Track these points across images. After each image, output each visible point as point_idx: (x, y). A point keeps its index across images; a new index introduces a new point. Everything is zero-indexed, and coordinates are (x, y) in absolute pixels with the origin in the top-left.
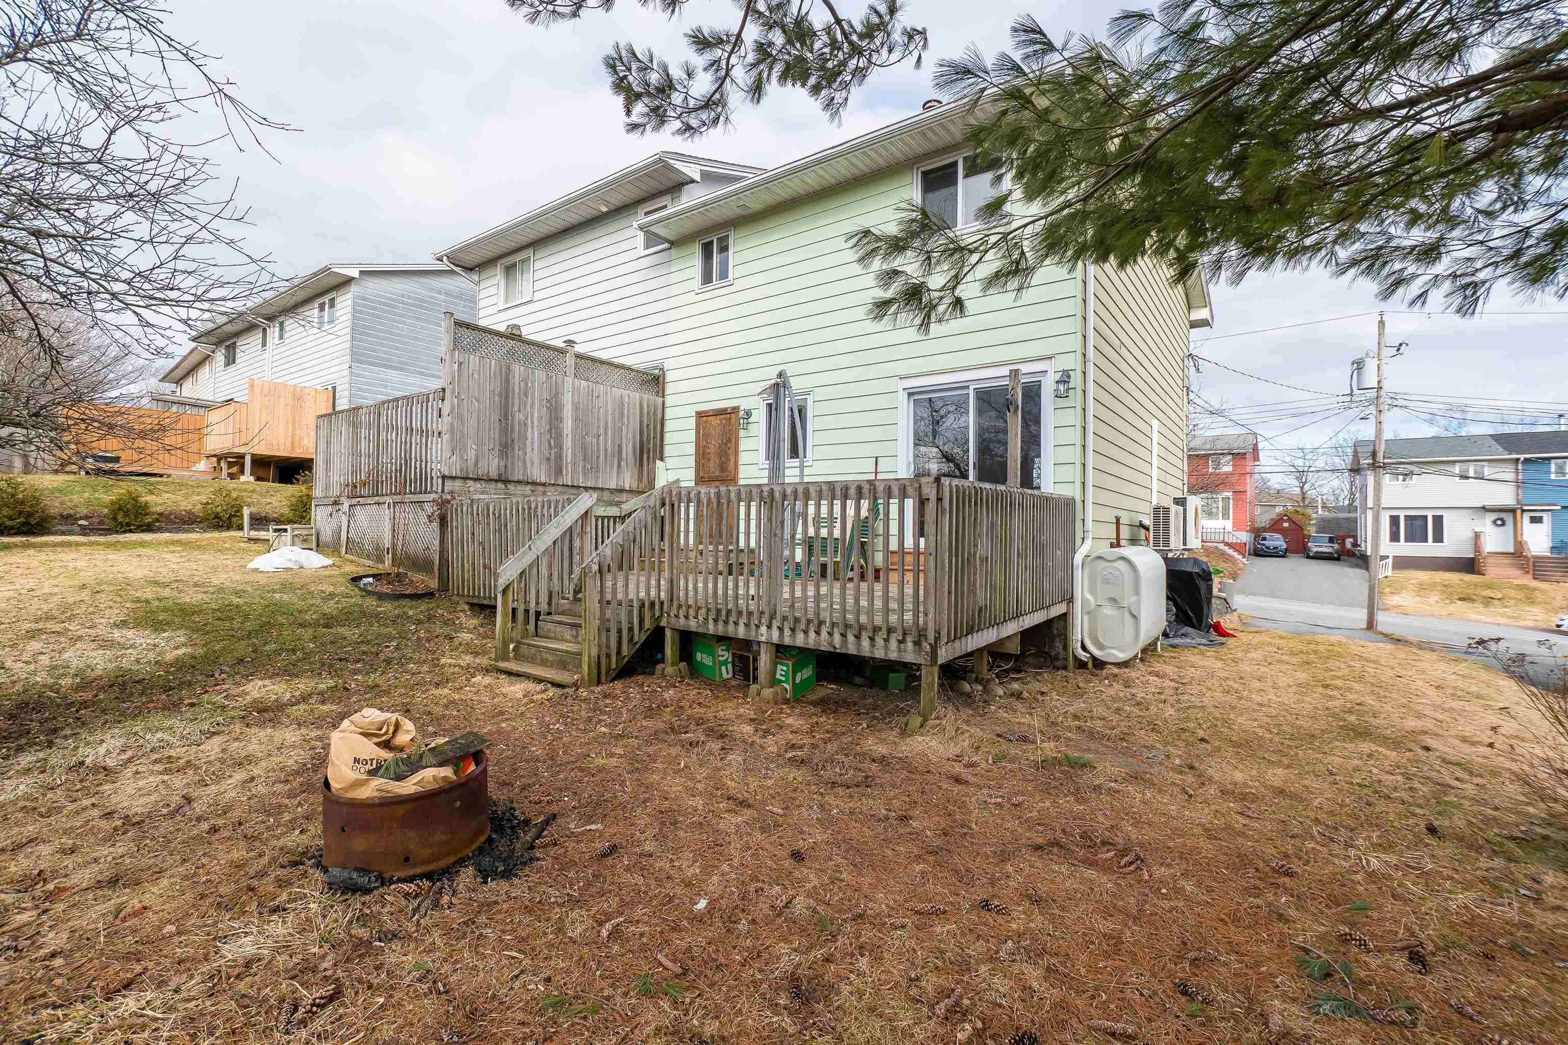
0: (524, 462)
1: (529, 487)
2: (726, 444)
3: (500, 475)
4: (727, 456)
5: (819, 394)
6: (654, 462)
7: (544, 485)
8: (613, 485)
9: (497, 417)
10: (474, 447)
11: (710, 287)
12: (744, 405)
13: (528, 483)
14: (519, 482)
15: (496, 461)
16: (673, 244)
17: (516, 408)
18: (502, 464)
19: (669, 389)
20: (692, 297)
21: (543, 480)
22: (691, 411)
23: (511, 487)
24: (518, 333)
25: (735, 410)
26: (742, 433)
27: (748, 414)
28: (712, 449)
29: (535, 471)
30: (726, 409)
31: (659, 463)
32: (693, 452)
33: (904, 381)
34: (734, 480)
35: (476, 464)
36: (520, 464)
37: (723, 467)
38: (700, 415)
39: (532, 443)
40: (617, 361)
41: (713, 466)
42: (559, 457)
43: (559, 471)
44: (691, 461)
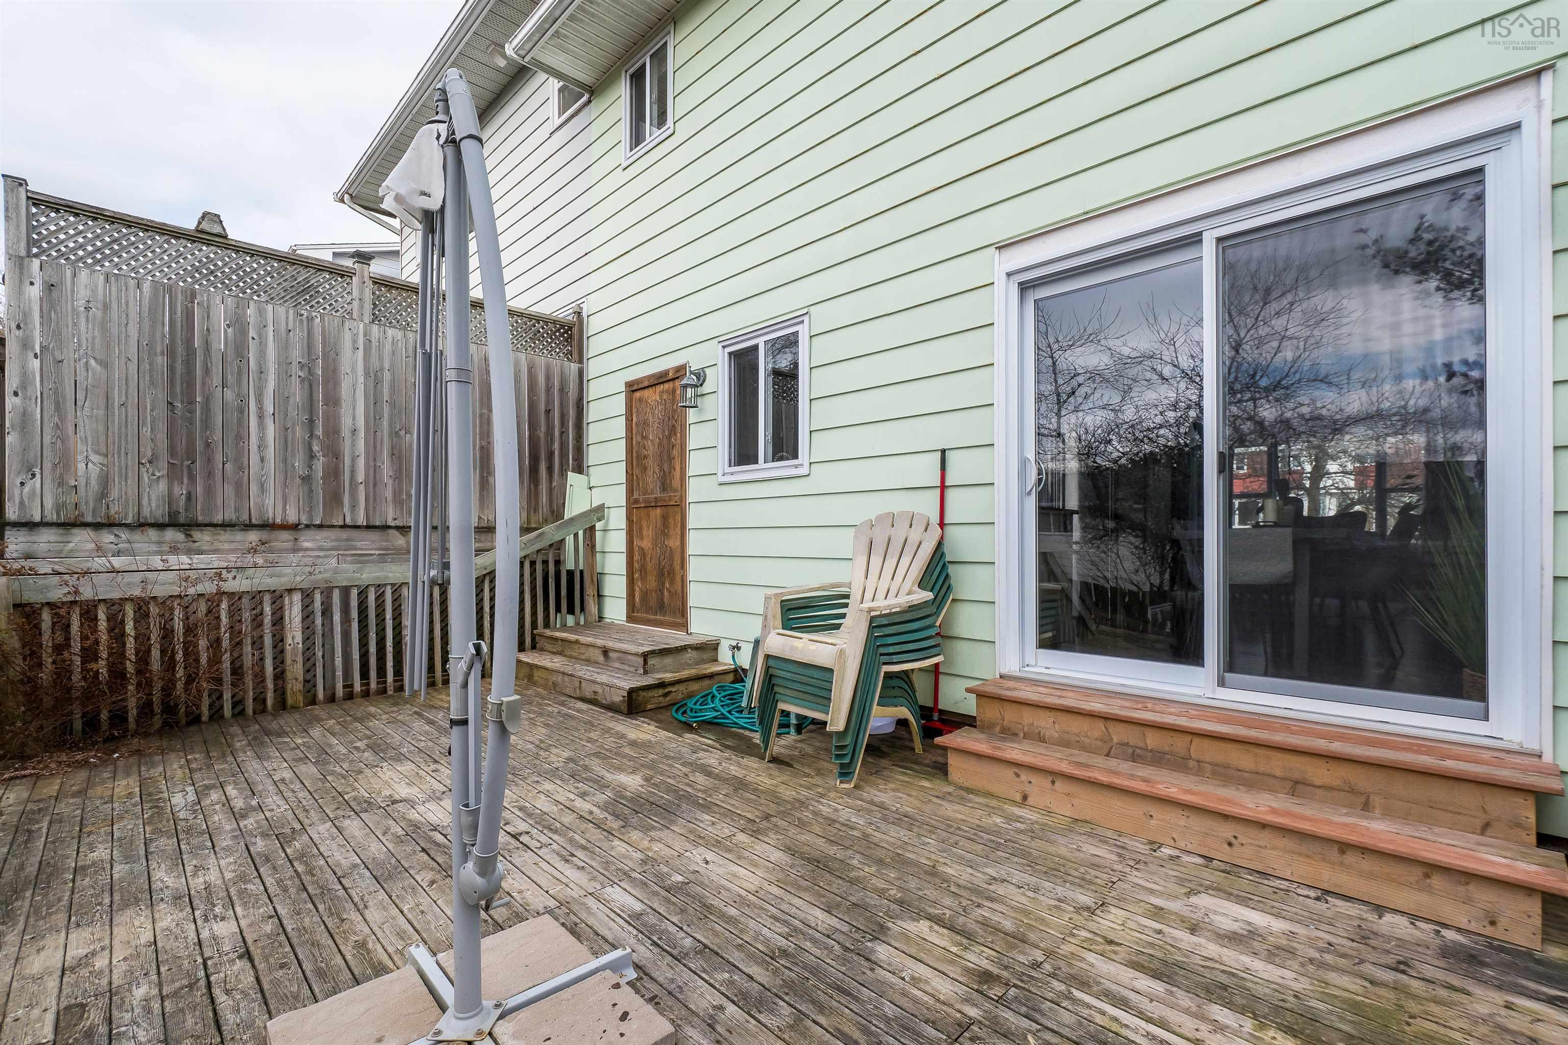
0: (238, 486)
2: (669, 438)
3: (173, 514)
4: (671, 459)
5: (821, 318)
6: (563, 475)
7: (295, 527)
9: (162, 397)
10: (95, 458)
12: (695, 360)
13: (249, 526)
14: (226, 525)
15: (162, 486)
16: (593, 91)
17: (216, 380)
18: (180, 491)
20: (620, 177)
21: (292, 518)
22: (620, 382)
24: (217, 229)
25: (681, 370)
26: (692, 416)
27: (701, 377)
28: (651, 449)
29: (269, 502)
30: (666, 373)
31: (572, 477)
32: (623, 456)
33: (1008, 254)
34: (680, 510)
35: (103, 494)
36: (230, 490)
37: (665, 482)
38: (633, 388)
39: (261, 447)
41: (651, 480)
42: (334, 473)
43: (334, 499)
44: (621, 474)
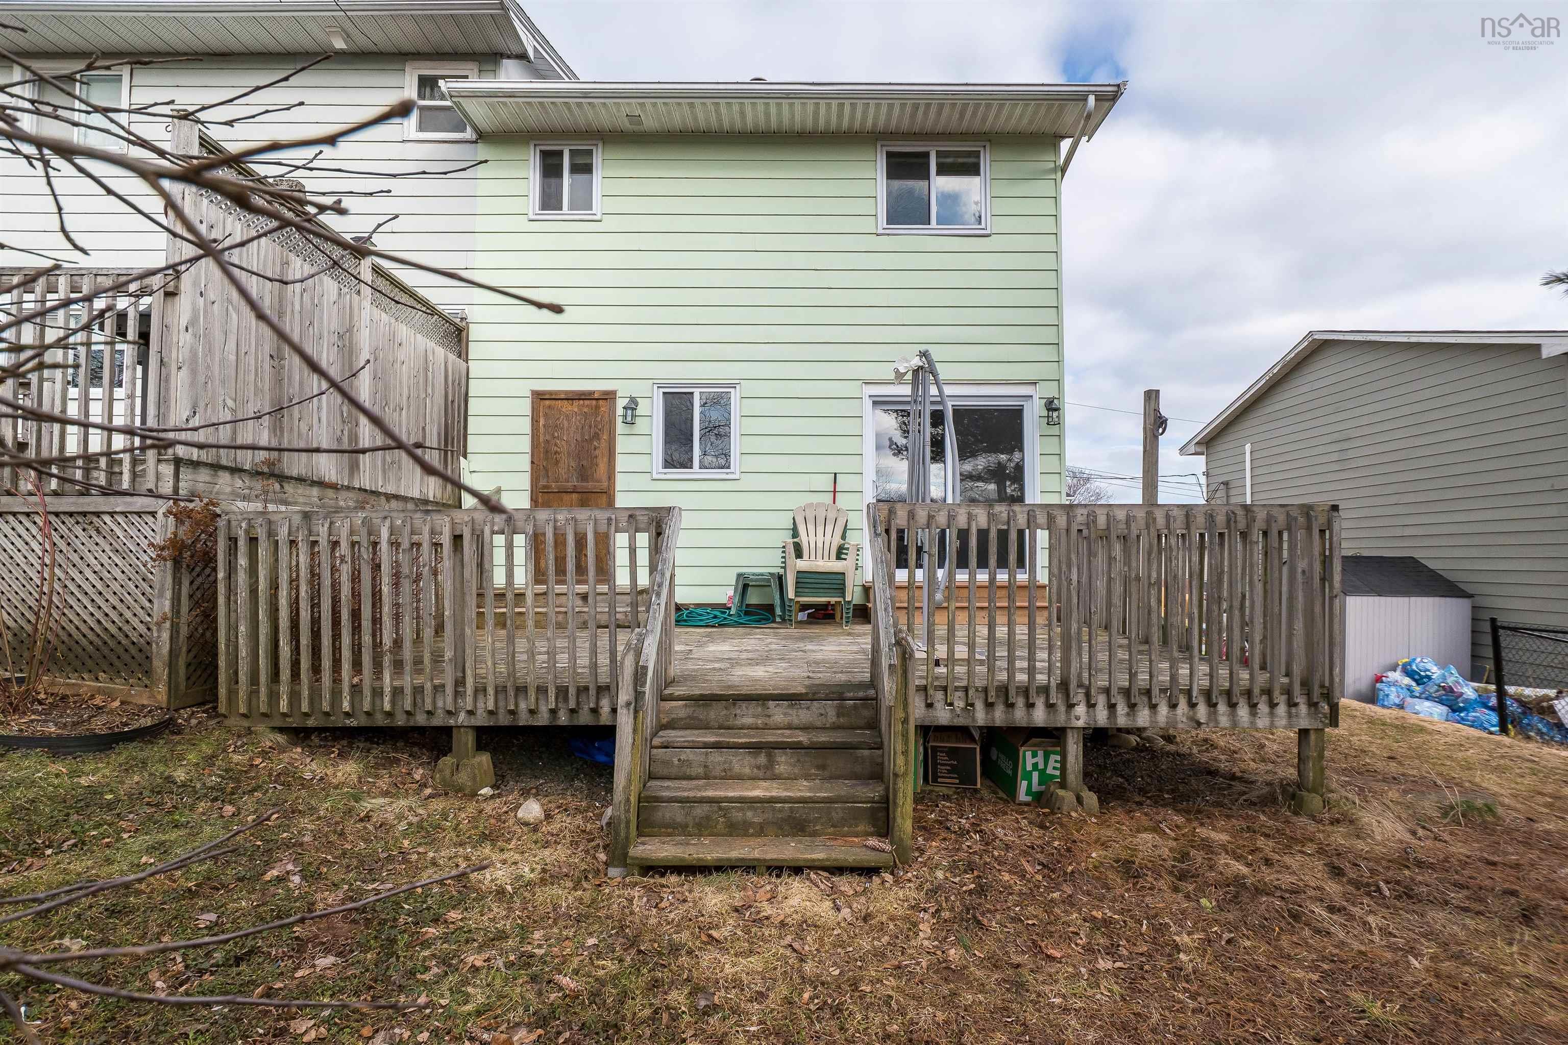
0: (308, 443)
1: (315, 491)
2: (590, 441)
4: (592, 457)
5: (747, 388)
6: (458, 459)
8: (416, 494)
9: (267, 351)
11: (551, 214)
12: (624, 390)
16: (482, 137)
19: (474, 351)
20: (521, 223)
22: (525, 389)
23: (289, 488)
25: (609, 397)
26: (621, 429)
28: (563, 447)
30: (592, 393)
31: (463, 461)
32: (528, 449)
33: (869, 387)
34: (606, 496)
35: (233, 438)
36: (302, 445)
37: (584, 473)
38: (539, 397)
39: (319, 408)
40: (421, 292)
41: (566, 470)
44: (524, 462)
